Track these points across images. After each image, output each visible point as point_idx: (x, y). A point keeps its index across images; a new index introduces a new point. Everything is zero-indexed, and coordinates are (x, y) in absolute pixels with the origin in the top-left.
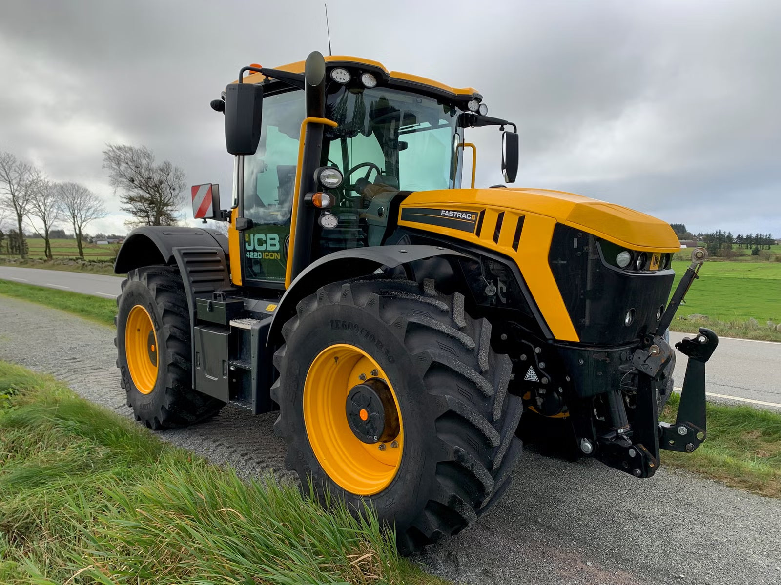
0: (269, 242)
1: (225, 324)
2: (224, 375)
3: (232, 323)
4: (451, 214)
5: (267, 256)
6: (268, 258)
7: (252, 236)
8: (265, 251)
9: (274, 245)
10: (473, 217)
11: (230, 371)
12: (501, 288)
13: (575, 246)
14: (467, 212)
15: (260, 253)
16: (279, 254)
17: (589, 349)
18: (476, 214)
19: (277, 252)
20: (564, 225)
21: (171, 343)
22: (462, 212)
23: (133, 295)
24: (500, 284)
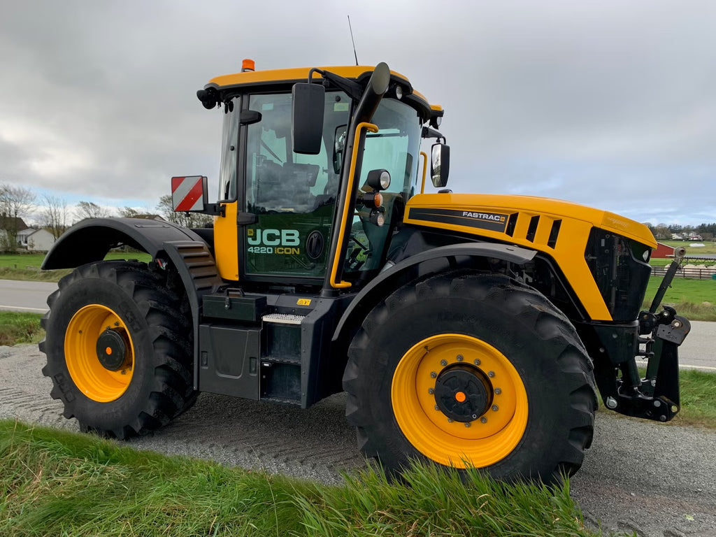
0: (284, 238)
1: (254, 320)
2: (250, 372)
3: (266, 319)
4: (476, 215)
5: (280, 251)
6: (282, 253)
7: (259, 231)
8: (278, 246)
9: (293, 241)
10: (503, 219)
11: (263, 368)
12: (527, 279)
13: (603, 245)
14: (494, 215)
15: (271, 248)
16: (298, 249)
17: (623, 326)
18: (506, 216)
19: (296, 247)
20: (600, 229)
21: (161, 344)
22: (489, 214)
23: (86, 294)
24: (525, 276)
